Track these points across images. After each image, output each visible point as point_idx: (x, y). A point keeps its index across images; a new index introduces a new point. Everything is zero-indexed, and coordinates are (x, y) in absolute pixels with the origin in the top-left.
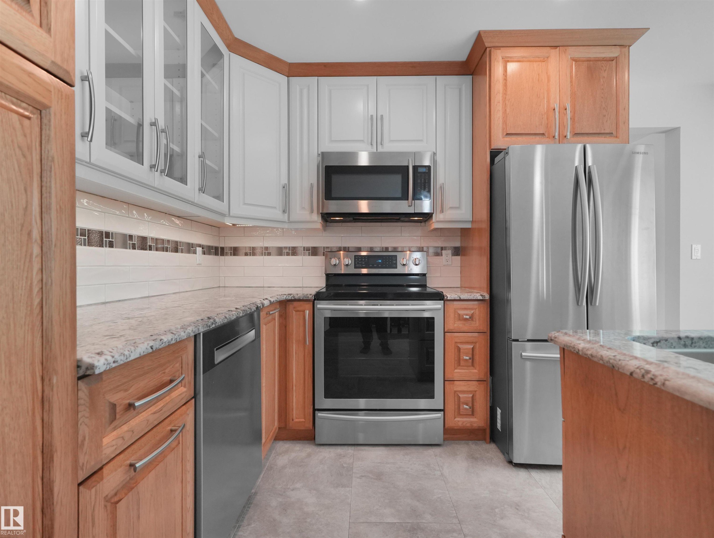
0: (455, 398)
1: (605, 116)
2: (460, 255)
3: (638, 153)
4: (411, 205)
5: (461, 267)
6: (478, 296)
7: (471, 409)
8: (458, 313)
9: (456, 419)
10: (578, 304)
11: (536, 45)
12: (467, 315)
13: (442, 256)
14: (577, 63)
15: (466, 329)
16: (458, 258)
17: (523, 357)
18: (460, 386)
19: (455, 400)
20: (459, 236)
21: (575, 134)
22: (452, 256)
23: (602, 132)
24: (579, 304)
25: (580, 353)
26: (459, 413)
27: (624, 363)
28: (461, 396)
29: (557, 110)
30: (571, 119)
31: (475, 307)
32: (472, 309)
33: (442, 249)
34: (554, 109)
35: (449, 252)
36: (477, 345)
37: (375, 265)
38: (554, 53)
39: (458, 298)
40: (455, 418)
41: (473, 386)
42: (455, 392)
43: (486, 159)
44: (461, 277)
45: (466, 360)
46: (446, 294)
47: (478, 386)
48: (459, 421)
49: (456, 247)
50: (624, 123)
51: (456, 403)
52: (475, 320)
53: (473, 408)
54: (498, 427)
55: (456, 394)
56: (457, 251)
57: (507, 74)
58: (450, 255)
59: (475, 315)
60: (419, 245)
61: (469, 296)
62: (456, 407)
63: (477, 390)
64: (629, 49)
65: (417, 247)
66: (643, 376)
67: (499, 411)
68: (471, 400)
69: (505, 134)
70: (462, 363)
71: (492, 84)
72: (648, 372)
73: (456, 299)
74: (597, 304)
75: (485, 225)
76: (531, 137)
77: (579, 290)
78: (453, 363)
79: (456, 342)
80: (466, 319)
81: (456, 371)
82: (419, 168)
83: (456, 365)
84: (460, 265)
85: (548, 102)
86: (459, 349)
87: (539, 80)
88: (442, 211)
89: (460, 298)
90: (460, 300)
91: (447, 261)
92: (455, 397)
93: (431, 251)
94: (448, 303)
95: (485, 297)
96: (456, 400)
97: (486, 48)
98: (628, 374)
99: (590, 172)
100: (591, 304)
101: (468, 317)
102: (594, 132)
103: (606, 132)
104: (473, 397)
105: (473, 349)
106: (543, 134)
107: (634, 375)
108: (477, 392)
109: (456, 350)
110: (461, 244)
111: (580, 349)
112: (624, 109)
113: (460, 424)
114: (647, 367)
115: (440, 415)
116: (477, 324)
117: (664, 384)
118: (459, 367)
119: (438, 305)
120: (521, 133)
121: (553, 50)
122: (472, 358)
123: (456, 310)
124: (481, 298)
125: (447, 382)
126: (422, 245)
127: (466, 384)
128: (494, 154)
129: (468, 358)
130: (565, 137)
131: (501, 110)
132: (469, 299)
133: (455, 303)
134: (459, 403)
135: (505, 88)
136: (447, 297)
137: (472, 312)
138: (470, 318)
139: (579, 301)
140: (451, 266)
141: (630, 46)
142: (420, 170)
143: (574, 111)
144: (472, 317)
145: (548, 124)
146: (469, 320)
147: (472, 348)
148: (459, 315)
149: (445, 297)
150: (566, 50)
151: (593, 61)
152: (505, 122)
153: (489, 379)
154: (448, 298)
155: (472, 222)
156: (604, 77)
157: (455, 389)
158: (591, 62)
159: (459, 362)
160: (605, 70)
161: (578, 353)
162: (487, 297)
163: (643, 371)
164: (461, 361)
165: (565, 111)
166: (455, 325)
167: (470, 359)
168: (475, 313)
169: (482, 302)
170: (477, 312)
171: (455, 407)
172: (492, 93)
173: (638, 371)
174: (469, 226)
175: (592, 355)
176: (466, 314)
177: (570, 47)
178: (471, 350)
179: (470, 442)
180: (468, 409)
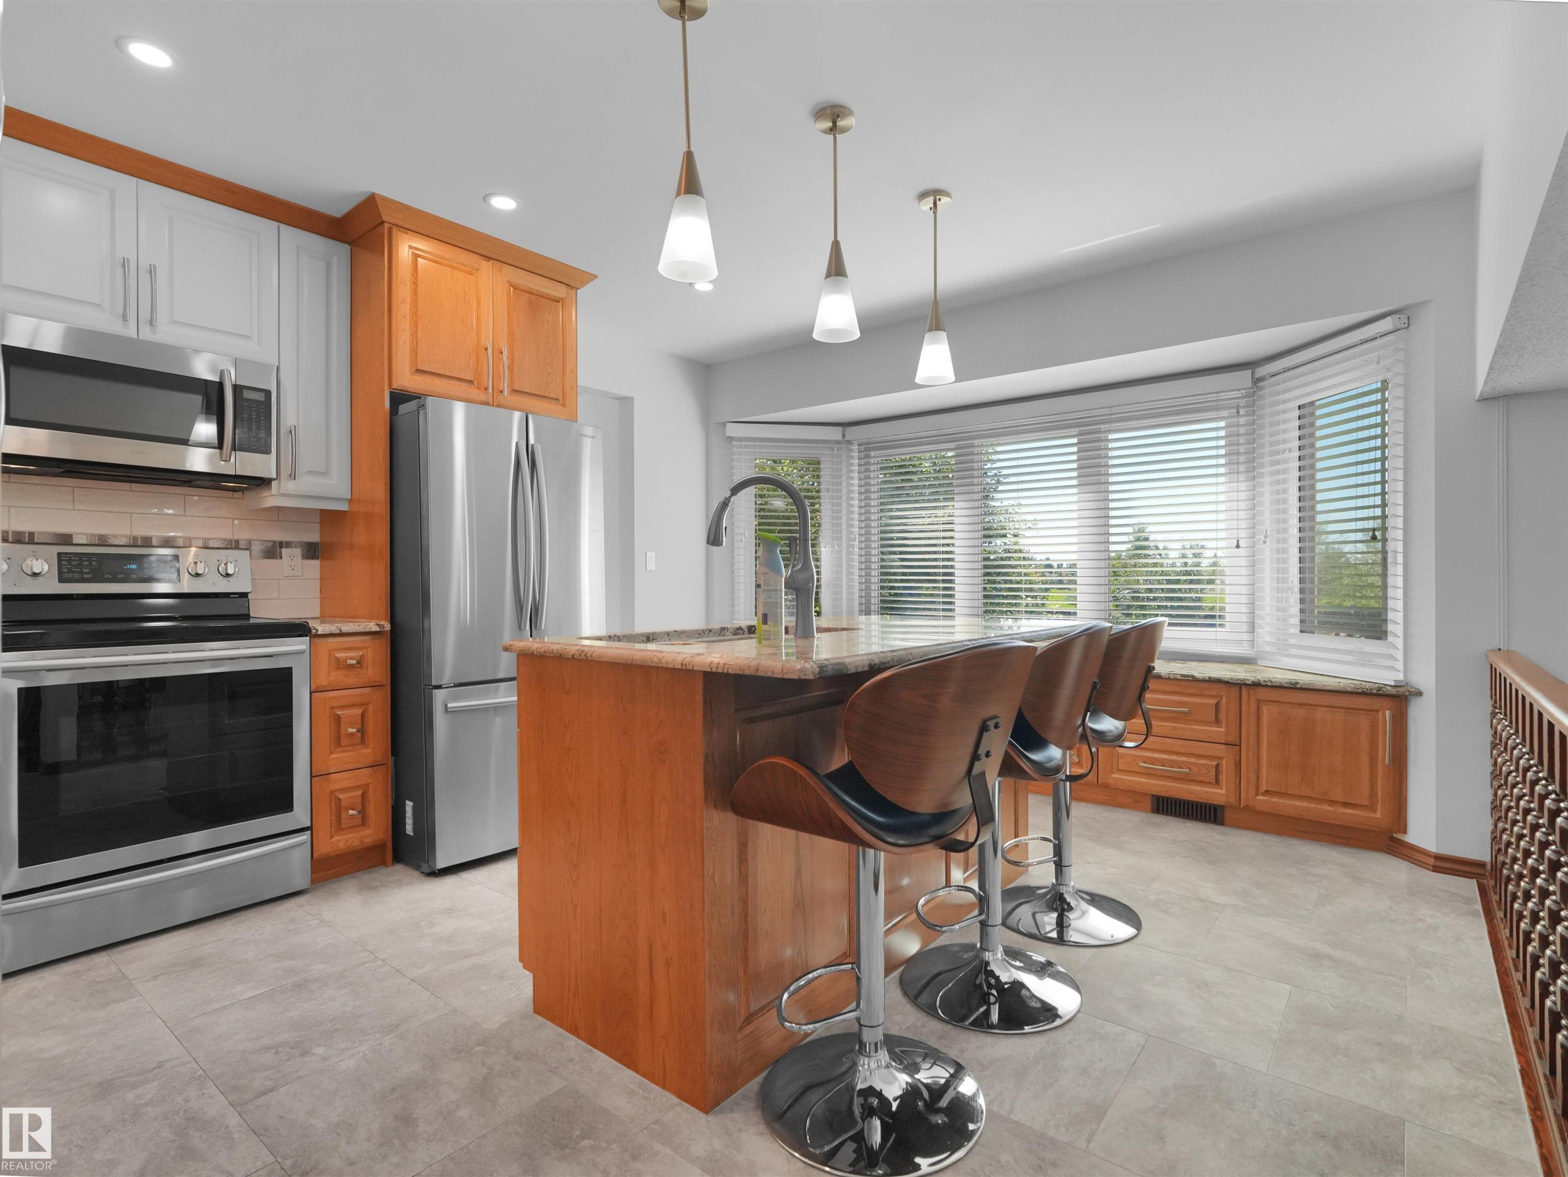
0: (331, 804)
1: (549, 374)
2: (318, 559)
3: (586, 436)
4: (228, 459)
5: (321, 579)
6: (372, 626)
7: (361, 816)
8: (336, 657)
9: (335, 839)
10: (520, 629)
11: (461, 246)
12: (352, 659)
13: (281, 558)
14: (516, 290)
15: (350, 681)
16: (316, 563)
17: (449, 710)
18: (339, 781)
19: (331, 808)
20: (316, 523)
21: (514, 390)
22: (303, 559)
23: (546, 395)
24: (522, 628)
25: (535, 653)
26: (338, 826)
27: (568, 650)
28: (341, 796)
29: (490, 351)
30: (508, 368)
31: (367, 645)
32: (360, 648)
33: (281, 545)
34: (486, 349)
35: (298, 552)
36: (371, 707)
37: (120, 576)
38: (486, 266)
39: (338, 632)
40: (332, 837)
41: (364, 776)
42: (332, 792)
43: (384, 402)
44: (321, 598)
45: (352, 734)
46: (315, 626)
47: (372, 775)
48: (338, 841)
49: (310, 543)
50: (572, 389)
51: (334, 811)
52: (365, 666)
53: (363, 813)
54: (407, 832)
55: (333, 796)
56: (311, 551)
57: (417, 275)
58: (300, 558)
59: (366, 658)
60: (230, 536)
61: (356, 628)
62: (334, 818)
63: (371, 781)
64: (576, 291)
65: (224, 540)
66: (580, 655)
67: (409, 805)
68: (360, 800)
69: (414, 370)
70: (344, 741)
71: (394, 285)
72: (583, 651)
73: (333, 632)
74: (543, 628)
75: (382, 509)
76: (454, 382)
77: (522, 609)
78: (328, 743)
79: (332, 708)
80: (351, 666)
81: (333, 756)
82: (244, 391)
83: (332, 747)
84: (318, 577)
85: (478, 334)
86: (338, 719)
87: (465, 300)
88: (293, 476)
89: (340, 630)
90: (342, 634)
91: (293, 567)
92: (331, 801)
93: (257, 547)
94: (317, 640)
95: (383, 628)
96: (333, 807)
97: (383, 222)
98: (571, 657)
99: (533, 453)
100: (536, 628)
101: (354, 662)
102: (537, 393)
103: (551, 396)
104: (363, 795)
105: (363, 715)
106: (471, 382)
107: (575, 657)
108: (370, 786)
109: (333, 721)
110: (321, 538)
111: (535, 649)
112: (572, 370)
113: (341, 845)
114: (583, 648)
115: (305, 837)
116: (371, 672)
117: (591, 656)
118: (340, 749)
119: (299, 644)
120: (438, 372)
121: (485, 262)
122: (362, 730)
123: (332, 652)
124: (378, 629)
125: (316, 778)
126: (236, 537)
127: (351, 775)
128: (399, 398)
129: (354, 730)
130: (501, 392)
131: (408, 329)
132: (357, 631)
133: (330, 640)
134: (339, 808)
135: (414, 296)
136: (317, 631)
137: (361, 653)
138: (358, 663)
139: (521, 625)
140: (301, 578)
141: (577, 289)
142: (247, 395)
143: (512, 358)
144: (360, 662)
145: (477, 368)
146: (356, 667)
147: (360, 713)
148: (338, 660)
149: (314, 631)
150: (501, 267)
151: (535, 295)
152: (414, 351)
153: (390, 761)
154: (319, 633)
155: (351, 501)
156: (549, 321)
157: (332, 788)
158: (533, 296)
159: (337, 741)
160: (550, 312)
161: (533, 654)
162: (388, 627)
163: (580, 651)
164: (342, 737)
165: (500, 355)
166: (331, 678)
167: (358, 731)
168: (366, 654)
169: (376, 636)
170: (370, 654)
171: (331, 818)
172: (394, 298)
173: (577, 652)
174: (344, 507)
175: (545, 652)
176: (351, 657)
177: (507, 265)
178: (360, 718)
179: (359, 874)
180: (356, 815)
